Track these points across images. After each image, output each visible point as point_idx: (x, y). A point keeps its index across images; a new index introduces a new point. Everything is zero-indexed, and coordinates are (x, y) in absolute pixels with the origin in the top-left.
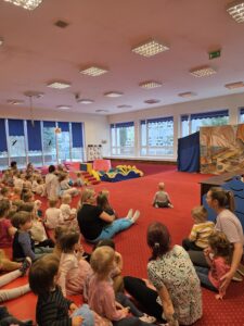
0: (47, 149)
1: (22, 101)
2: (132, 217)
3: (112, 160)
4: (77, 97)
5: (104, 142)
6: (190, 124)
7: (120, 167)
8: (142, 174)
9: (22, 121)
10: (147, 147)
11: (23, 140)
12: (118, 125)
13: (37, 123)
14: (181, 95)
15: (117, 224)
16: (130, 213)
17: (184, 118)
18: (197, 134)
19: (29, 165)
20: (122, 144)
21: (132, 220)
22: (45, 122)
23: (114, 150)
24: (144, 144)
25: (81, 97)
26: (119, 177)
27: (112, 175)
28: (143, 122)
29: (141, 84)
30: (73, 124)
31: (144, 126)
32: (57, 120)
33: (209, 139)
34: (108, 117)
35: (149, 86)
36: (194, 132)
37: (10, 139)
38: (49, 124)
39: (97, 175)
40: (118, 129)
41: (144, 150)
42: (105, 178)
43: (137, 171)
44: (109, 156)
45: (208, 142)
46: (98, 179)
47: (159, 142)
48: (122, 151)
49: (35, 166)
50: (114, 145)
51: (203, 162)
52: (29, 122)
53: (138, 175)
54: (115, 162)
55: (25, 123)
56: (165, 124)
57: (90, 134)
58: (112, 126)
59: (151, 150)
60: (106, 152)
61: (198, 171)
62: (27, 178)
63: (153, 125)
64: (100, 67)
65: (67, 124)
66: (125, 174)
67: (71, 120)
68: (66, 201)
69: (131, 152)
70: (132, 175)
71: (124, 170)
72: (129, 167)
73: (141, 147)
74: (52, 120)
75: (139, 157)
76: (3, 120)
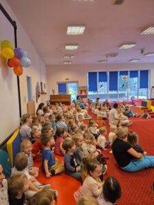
4: (142, 52)
9: (106, 73)
11: (106, 84)
13: (116, 73)
22: (120, 72)
25: (145, 52)
30: (141, 71)
32: (129, 70)
37: (99, 84)
52: (111, 72)
65: (137, 72)
67: (139, 69)
74: (126, 70)
76: (96, 73)
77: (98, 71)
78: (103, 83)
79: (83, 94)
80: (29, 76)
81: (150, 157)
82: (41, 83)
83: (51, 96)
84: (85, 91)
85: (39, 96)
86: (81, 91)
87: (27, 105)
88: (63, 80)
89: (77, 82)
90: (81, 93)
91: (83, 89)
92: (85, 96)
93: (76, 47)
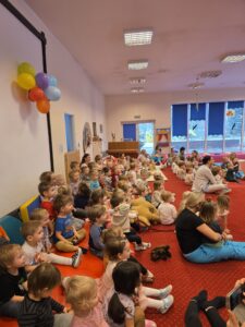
1: (202, 84)
9: (203, 105)
11: (203, 125)
13: (221, 104)
22: (229, 103)
37: (191, 123)
52: (211, 104)
76: (185, 105)
77: (189, 102)
78: (197, 122)
79: (164, 140)
80: (70, 113)
81: (235, 243)
82: (94, 124)
83: (110, 144)
84: (166, 135)
85: (89, 144)
86: (160, 136)
87: (66, 156)
88: (130, 118)
89: (153, 121)
90: (160, 138)
91: (163, 132)
92: (166, 145)
93: (145, 65)
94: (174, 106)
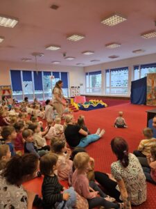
0: (46, 89)
1: (31, 59)
2: (99, 133)
3: (86, 96)
4: (64, 55)
5: (82, 85)
6: (140, 72)
7: (92, 101)
8: (106, 105)
9: (30, 72)
10: (110, 88)
11: (31, 84)
12: (91, 73)
13: (40, 73)
14: (134, 52)
15: (90, 138)
16: (98, 130)
17: (136, 67)
18: (145, 78)
19: (35, 100)
20: (93, 85)
21: (100, 135)
22: (44, 72)
23: (88, 90)
24: (108, 85)
25: (67, 55)
26: (91, 108)
27: (86, 106)
28: (107, 71)
29: (107, 45)
30: (62, 73)
31: (108, 74)
32: (52, 71)
33: (153, 82)
34: (84, 68)
35: (112, 46)
36: (142, 77)
37: (24, 83)
38: (47, 73)
39: (77, 106)
40: (91, 76)
41: (108, 90)
42: (82, 108)
43: (103, 104)
44: (85, 94)
45: (153, 84)
46: (78, 109)
47: (118, 84)
48: (93, 90)
49: (39, 100)
50: (88, 86)
51: (148, 98)
52: (35, 72)
53: (104, 106)
54: (88, 97)
55: (33, 73)
56: (122, 72)
57: (73, 80)
58: (87, 74)
59: (112, 90)
60: (83, 91)
61: (145, 104)
62: (34, 107)
63: (114, 73)
64: (79, 34)
65: (58, 73)
66: (95, 105)
67: (60, 71)
68: (58, 122)
69: (99, 91)
70: (100, 106)
71: (94, 103)
72: (98, 101)
73: (106, 88)
74: (49, 71)
75: (104, 94)
76: (19, 71)
77: (22, 69)
78: (28, 82)
79: (7, 94)
84: (8, 91)
86: (4, 91)
90: (4, 93)
91: (6, 88)
92: (9, 97)
94: (12, 71)
